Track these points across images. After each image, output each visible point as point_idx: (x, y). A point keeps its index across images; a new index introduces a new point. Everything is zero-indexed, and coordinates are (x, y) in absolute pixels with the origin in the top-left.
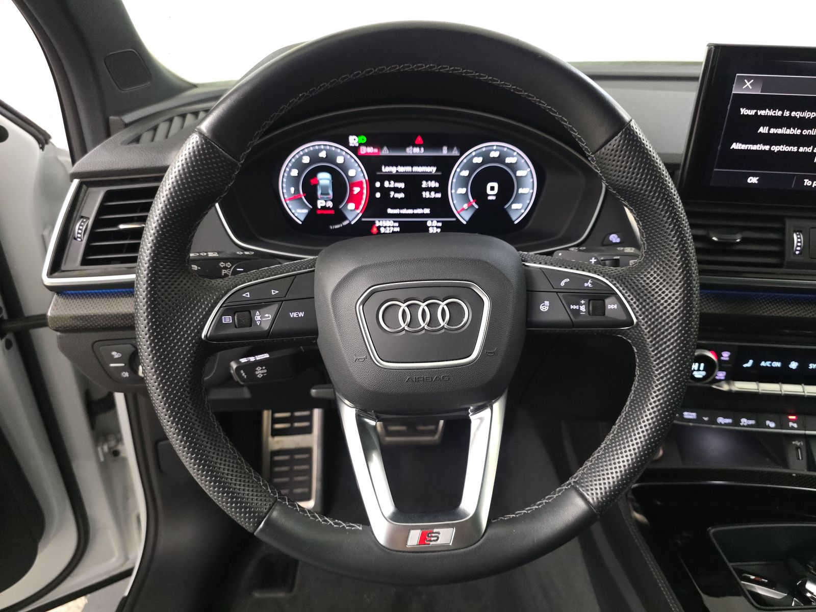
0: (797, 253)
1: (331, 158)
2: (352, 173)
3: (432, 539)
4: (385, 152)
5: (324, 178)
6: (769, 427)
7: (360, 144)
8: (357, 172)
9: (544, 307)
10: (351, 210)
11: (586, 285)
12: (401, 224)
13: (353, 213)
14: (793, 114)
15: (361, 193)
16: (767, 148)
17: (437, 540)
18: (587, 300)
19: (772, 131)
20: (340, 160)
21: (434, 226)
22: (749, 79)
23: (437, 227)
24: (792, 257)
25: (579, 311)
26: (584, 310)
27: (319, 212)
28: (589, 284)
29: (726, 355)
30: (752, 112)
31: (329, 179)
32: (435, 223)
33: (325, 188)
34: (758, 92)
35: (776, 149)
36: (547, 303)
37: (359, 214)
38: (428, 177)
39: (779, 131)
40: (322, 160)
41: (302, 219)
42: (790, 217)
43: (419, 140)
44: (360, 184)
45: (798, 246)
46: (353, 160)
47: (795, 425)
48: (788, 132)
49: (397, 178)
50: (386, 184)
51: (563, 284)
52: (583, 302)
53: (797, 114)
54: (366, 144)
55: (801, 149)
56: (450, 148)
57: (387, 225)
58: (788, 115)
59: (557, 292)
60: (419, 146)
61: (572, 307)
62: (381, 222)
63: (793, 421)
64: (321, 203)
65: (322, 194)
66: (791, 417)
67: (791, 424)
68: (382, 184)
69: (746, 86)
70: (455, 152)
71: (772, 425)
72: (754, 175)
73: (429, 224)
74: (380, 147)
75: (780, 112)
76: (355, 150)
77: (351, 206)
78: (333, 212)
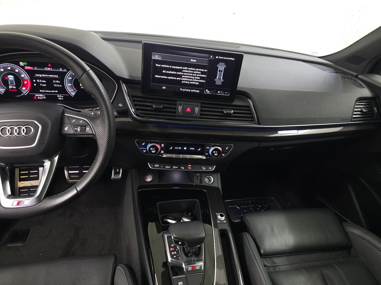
0: (180, 112)
1: (13, 70)
2: (22, 76)
3: (22, 203)
4: (36, 69)
5: (11, 77)
6: (182, 169)
7: (25, 65)
8: (24, 75)
9: (66, 129)
10: (24, 90)
11: (80, 122)
12: (46, 96)
13: (25, 91)
14: (173, 67)
15: (27, 83)
16: (166, 77)
17: (24, 203)
18: (80, 127)
19: (167, 72)
20: (17, 71)
21: (60, 97)
22: (157, 55)
23: (62, 98)
24: (178, 114)
25: (77, 130)
26: (79, 130)
27: (10, 90)
28: (81, 122)
29: (163, 145)
30: (160, 66)
31: (13, 78)
32: (60, 96)
33: (11, 81)
34: (160, 59)
35: (169, 78)
36: (67, 127)
37: (28, 91)
38: (56, 79)
39: (170, 72)
40: (9, 70)
41: (3, 93)
42: (178, 100)
43: (50, 65)
44: (27, 80)
45: (180, 110)
46: (22, 71)
47: (190, 168)
48: (172, 73)
49: (42, 78)
50: (38, 81)
51: (73, 121)
52: (79, 127)
53: (174, 67)
54: (28, 65)
55: (177, 79)
56: (63, 69)
57: (40, 96)
58: (171, 67)
59: (71, 124)
60: (50, 67)
61: (75, 129)
62: (38, 95)
63: (190, 167)
64: (10, 87)
65: (10, 83)
66: (189, 166)
67: (189, 168)
68: (36, 81)
69: (156, 57)
70: (65, 70)
71: (183, 168)
72: (164, 86)
73: (58, 96)
74: (34, 67)
75: (169, 66)
76: (23, 67)
77: (24, 88)
78: (16, 90)
